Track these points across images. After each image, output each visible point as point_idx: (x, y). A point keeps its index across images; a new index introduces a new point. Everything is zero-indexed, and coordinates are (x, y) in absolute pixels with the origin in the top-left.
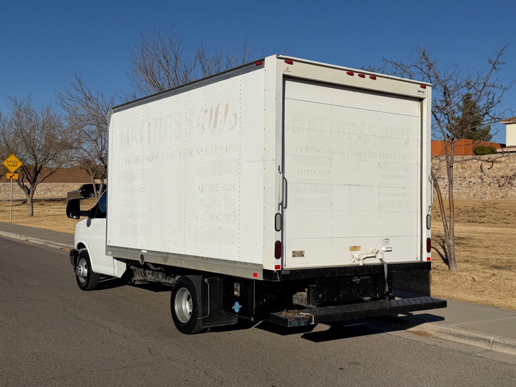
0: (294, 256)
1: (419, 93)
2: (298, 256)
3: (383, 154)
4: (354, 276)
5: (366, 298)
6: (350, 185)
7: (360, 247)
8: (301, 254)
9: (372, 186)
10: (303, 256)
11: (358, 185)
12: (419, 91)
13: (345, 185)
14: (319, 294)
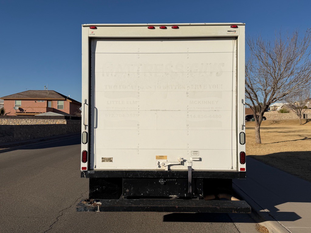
0: (103, 161)
1: (229, 33)
2: (107, 161)
3: (192, 85)
4: (160, 178)
5: (172, 196)
6: (157, 110)
7: (166, 156)
8: (110, 160)
9: (179, 110)
10: (111, 161)
11: (165, 110)
12: (228, 31)
13: (151, 110)
14: (126, 190)
